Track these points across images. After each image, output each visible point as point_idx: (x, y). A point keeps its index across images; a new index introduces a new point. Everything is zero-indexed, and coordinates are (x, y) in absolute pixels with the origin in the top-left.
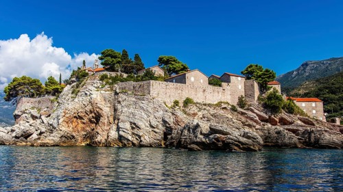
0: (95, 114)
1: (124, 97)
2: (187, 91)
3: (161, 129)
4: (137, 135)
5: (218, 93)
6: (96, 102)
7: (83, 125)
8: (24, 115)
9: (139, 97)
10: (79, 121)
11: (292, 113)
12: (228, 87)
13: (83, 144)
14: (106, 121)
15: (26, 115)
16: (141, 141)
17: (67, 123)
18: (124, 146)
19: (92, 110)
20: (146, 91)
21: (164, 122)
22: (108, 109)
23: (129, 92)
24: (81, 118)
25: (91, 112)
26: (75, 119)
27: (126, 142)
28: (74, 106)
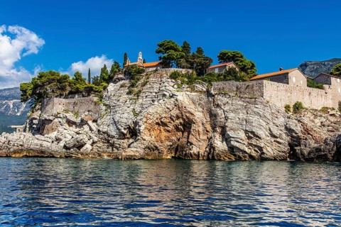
0: (184, 120)
1: (225, 100)
3: (285, 139)
4: (256, 146)
5: (322, 97)
6: (184, 105)
7: (167, 134)
8: (56, 120)
9: (247, 100)
10: (162, 128)
12: (330, 91)
13: (169, 157)
14: (201, 129)
15: (60, 119)
16: (263, 153)
17: (149, 130)
18: (239, 159)
19: (180, 115)
20: (257, 94)
21: (289, 130)
22: (201, 114)
23: (232, 94)
24: (164, 124)
25: (178, 117)
26: (156, 127)
27: (241, 155)
28: (155, 110)
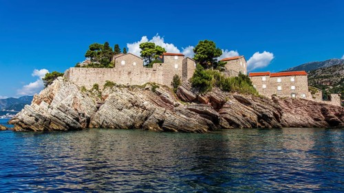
2: (109, 75)
5: (147, 73)
11: (229, 91)
12: (161, 68)
